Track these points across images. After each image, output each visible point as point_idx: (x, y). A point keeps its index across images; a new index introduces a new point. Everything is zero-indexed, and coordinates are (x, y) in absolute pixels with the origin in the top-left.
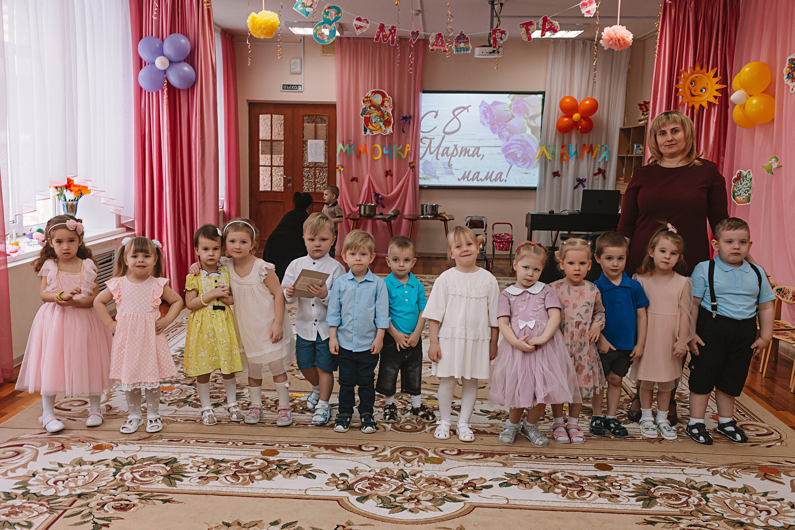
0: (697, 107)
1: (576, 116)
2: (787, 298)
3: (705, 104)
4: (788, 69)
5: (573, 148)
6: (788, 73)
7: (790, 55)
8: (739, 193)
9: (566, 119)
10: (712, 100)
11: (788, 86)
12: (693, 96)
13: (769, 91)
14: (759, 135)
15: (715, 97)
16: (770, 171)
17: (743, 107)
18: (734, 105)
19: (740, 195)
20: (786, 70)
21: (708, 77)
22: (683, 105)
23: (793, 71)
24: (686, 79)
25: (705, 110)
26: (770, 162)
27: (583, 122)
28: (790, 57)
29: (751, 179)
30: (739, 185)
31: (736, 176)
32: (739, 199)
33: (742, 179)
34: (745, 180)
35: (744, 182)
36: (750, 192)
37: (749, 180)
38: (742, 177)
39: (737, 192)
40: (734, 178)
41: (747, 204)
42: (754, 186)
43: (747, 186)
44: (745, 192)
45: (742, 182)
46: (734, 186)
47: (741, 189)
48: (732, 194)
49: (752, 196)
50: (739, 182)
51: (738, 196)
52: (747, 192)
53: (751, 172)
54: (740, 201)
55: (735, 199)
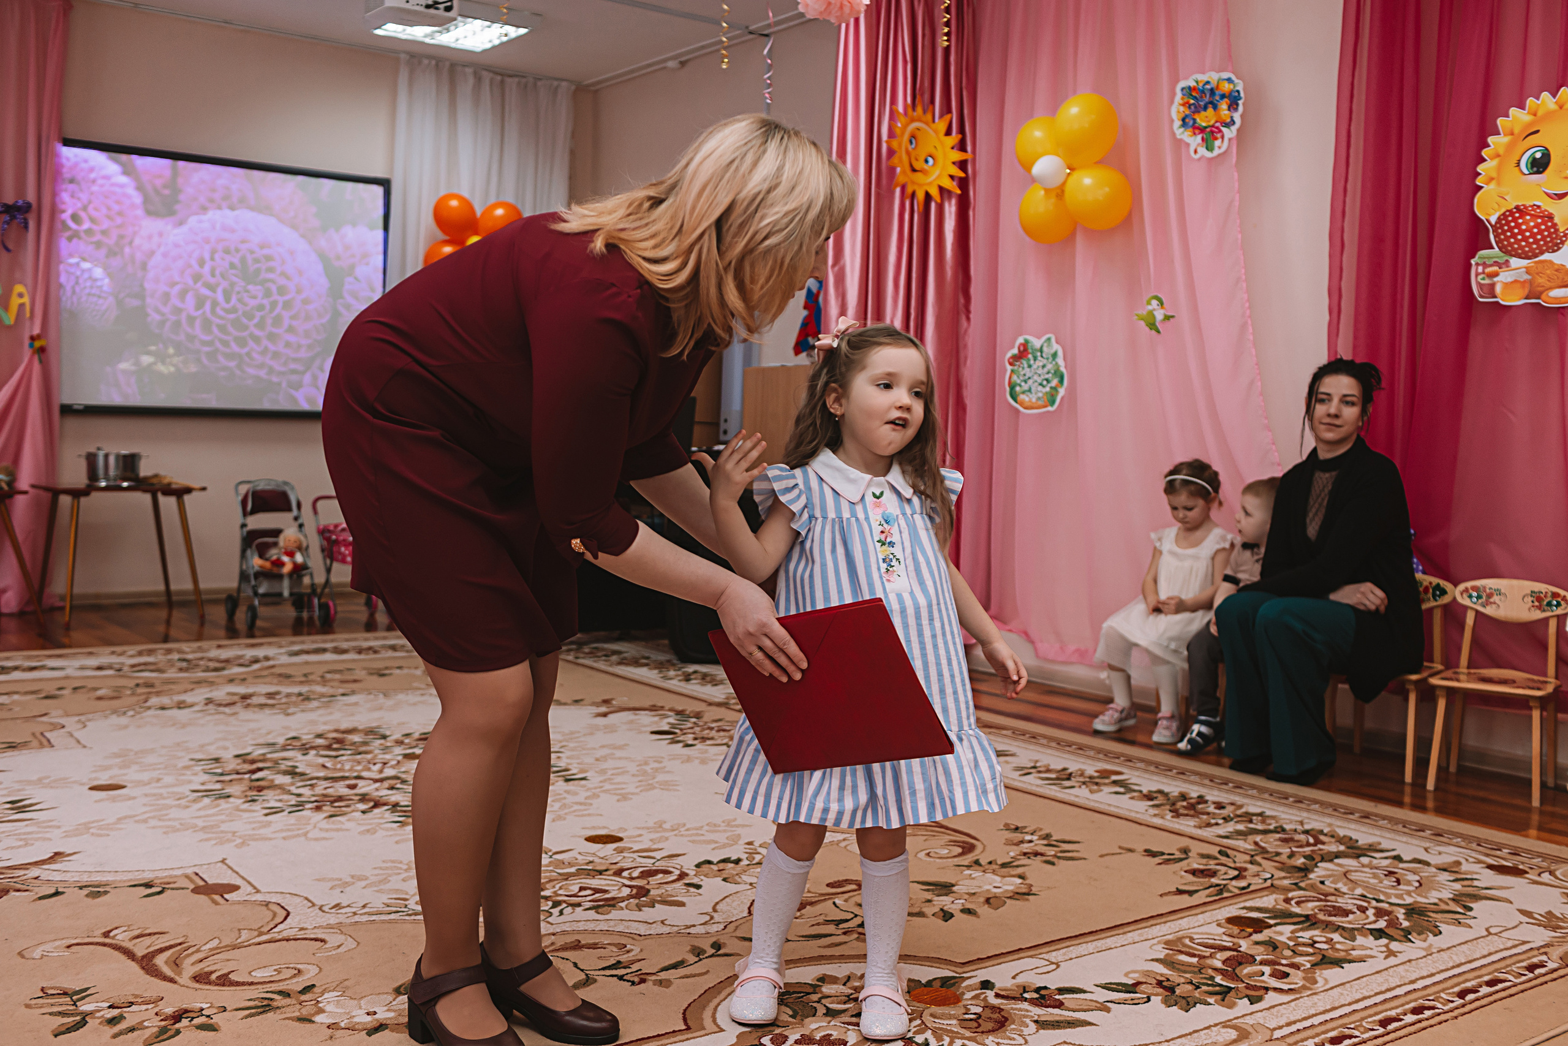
4: (1182, 109)
6: (1183, 115)
7: (1186, 78)
8: (1025, 387)
9: (447, 247)
11: (1188, 145)
13: (1120, 159)
15: (951, 178)
16: (1152, 326)
17: (1059, 192)
19: (1030, 390)
20: (1176, 110)
21: (936, 132)
23: (1194, 113)
24: (902, 129)
25: (933, 205)
26: (1150, 308)
28: (1183, 84)
29: (1055, 355)
30: (1023, 368)
31: (1015, 351)
32: (1027, 399)
33: (1030, 356)
34: (1040, 358)
35: (1037, 362)
36: (1054, 382)
37: (1050, 356)
38: (1030, 351)
39: (1020, 386)
40: (1009, 354)
41: (1050, 409)
42: (1063, 369)
43: (1046, 370)
44: (1041, 384)
45: (1032, 362)
46: (1012, 371)
47: (1029, 378)
48: (1008, 389)
49: (1062, 392)
50: (1024, 362)
51: (1023, 393)
52: (1045, 383)
53: (1053, 340)
54: (1029, 404)
55: (1016, 401)
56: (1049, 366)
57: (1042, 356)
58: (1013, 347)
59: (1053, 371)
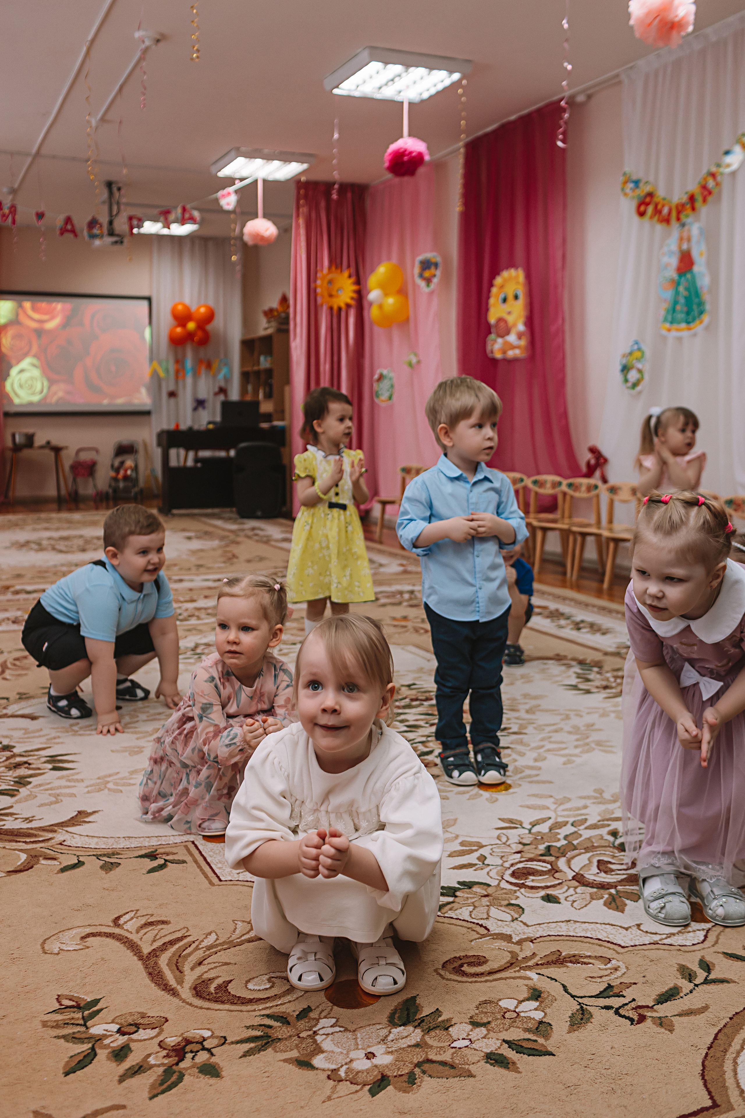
0: (335, 307)
1: (191, 326)
3: (343, 305)
4: (419, 270)
5: (189, 363)
6: (419, 273)
7: (420, 256)
9: (179, 330)
10: (349, 301)
11: (420, 285)
12: (331, 296)
13: (402, 292)
14: (396, 335)
15: (352, 298)
16: (410, 366)
17: (380, 306)
18: (371, 304)
20: (417, 270)
21: (343, 277)
22: (322, 305)
23: (423, 271)
24: (323, 279)
25: (343, 311)
26: (410, 357)
27: (200, 334)
28: (418, 259)
31: (376, 376)
33: (382, 378)
35: (385, 381)
36: (391, 390)
37: (389, 378)
39: (379, 392)
41: (390, 402)
42: (394, 384)
46: (378, 385)
47: (382, 388)
48: (374, 394)
49: (394, 394)
50: (380, 381)
52: (387, 390)
53: (390, 371)
54: (383, 400)
55: (378, 399)
57: (386, 378)
59: (390, 385)
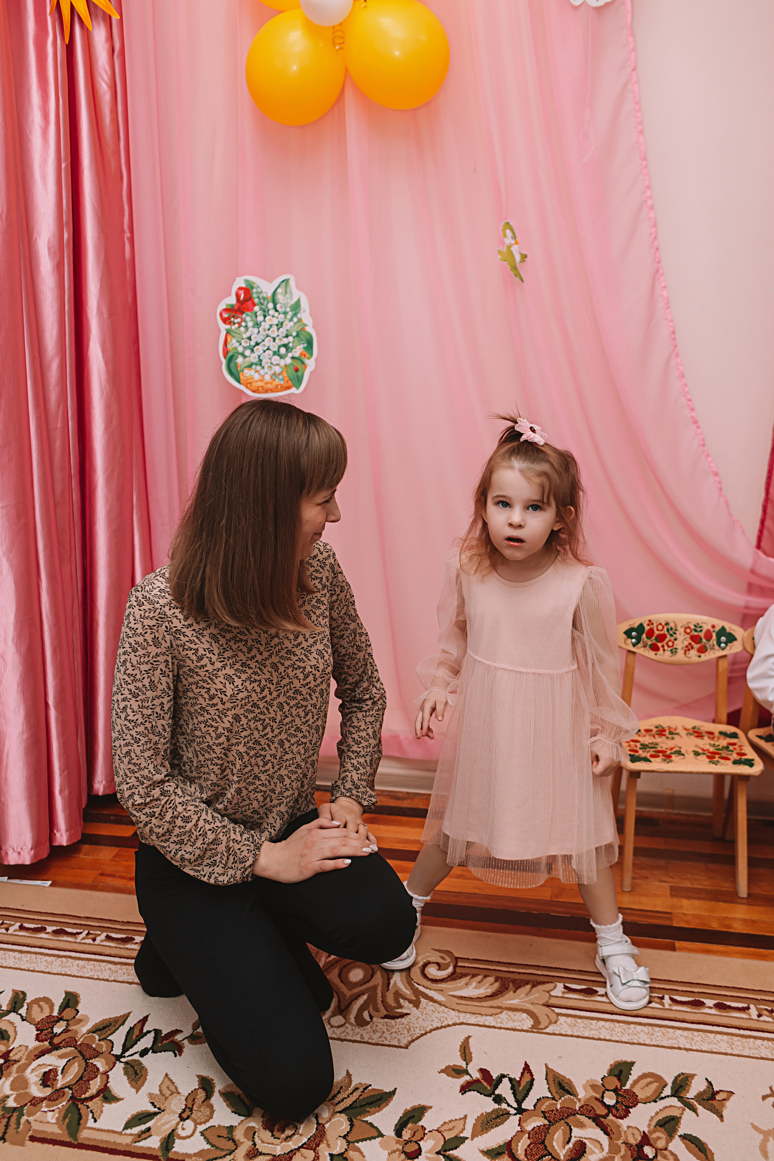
2: (674, 651)
8: (253, 358)
19: (259, 363)
29: (296, 307)
30: (246, 327)
31: (232, 300)
32: (257, 377)
33: (256, 308)
34: (272, 312)
35: (268, 318)
36: (298, 350)
37: (288, 309)
38: (256, 301)
39: (245, 357)
40: (222, 306)
41: (293, 390)
42: (309, 329)
43: (283, 331)
44: (275, 353)
45: (260, 318)
46: (228, 332)
47: (257, 344)
48: (224, 361)
49: (311, 364)
50: (247, 317)
51: (250, 366)
52: (283, 350)
53: (292, 283)
54: (260, 384)
55: (238, 381)
56: (288, 325)
57: (277, 311)
58: (230, 295)
59: (294, 334)
